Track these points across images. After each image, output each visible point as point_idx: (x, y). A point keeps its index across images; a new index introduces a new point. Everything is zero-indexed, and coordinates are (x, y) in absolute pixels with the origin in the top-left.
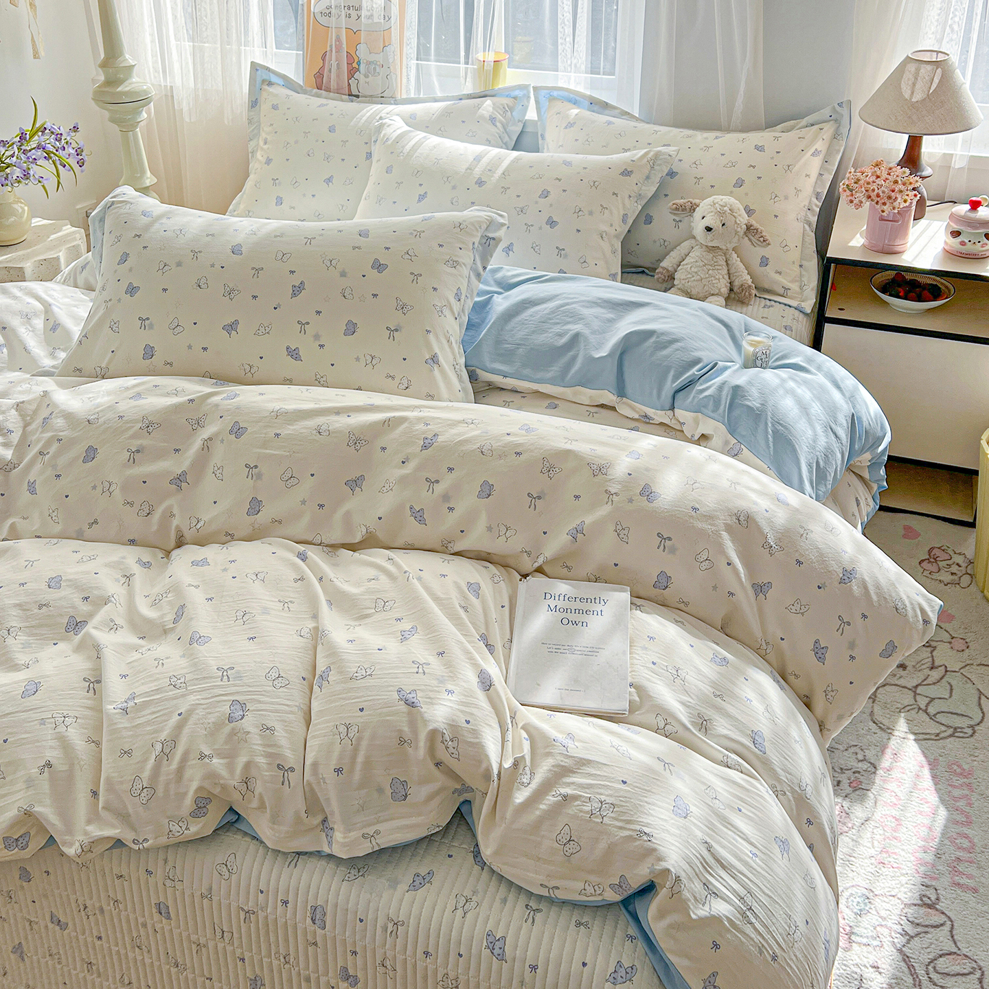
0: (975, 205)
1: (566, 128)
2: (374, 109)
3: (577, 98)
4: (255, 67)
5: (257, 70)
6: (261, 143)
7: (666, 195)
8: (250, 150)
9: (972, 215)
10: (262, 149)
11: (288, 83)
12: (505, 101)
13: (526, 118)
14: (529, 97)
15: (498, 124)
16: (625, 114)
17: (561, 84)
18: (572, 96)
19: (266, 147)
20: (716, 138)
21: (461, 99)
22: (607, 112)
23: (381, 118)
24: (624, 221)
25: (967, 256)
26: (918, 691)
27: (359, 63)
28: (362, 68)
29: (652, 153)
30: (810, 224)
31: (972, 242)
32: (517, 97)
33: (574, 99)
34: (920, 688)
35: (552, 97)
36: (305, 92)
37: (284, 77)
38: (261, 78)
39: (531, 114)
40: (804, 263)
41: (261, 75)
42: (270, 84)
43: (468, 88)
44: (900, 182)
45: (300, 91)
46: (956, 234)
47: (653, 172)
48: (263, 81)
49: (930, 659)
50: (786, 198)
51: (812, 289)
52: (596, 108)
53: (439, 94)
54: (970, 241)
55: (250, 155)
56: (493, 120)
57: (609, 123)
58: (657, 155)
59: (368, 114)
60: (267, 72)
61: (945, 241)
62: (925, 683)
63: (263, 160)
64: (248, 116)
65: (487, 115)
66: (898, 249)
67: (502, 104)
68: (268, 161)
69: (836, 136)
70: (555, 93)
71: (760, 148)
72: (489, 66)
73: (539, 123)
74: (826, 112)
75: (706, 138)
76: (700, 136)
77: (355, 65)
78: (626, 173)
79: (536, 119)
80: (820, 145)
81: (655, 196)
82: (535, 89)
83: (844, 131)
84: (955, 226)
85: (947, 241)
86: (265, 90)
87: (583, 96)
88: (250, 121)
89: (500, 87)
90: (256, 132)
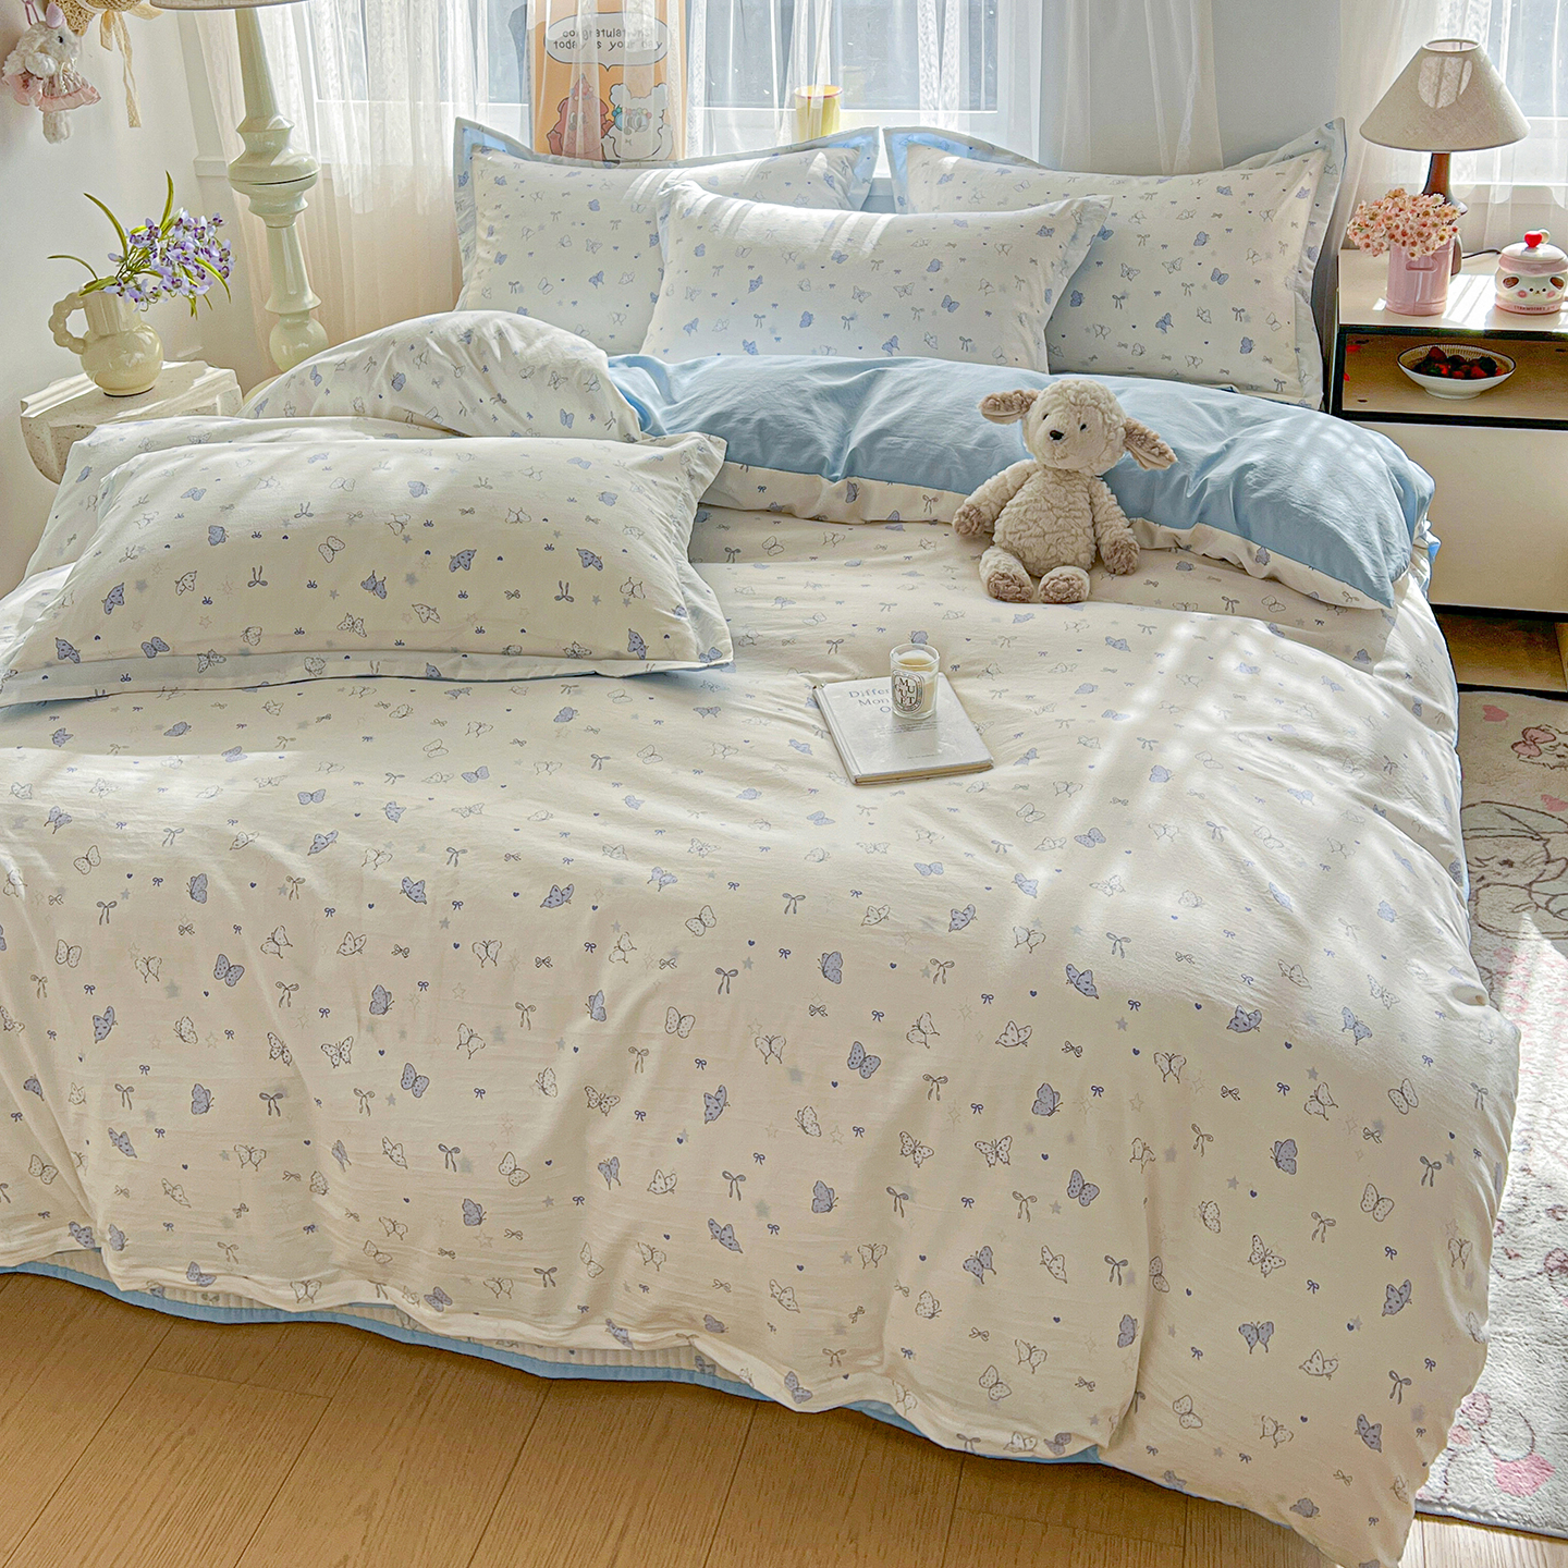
0: (1533, 241)
1: (940, 182)
2: (653, 176)
3: (949, 142)
4: (461, 126)
5: (464, 130)
6: (483, 235)
7: (1099, 263)
8: (461, 248)
9: (1530, 254)
10: (486, 243)
11: (512, 148)
12: (845, 153)
13: (874, 176)
14: (876, 146)
15: (836, 185)
16: (1019, 160)
17: (923, 123)
18: (941, 139)
19: (492, 239)
20: (1160, 182)
21: (776, 155)
22: (994, 158)
23: (666, 185)
24: (1047, 299)
25: (1528, 312)
26: (1534, 889)
27: (617, 113)
28: (622, 120)
29: (1076, 205)
30: (1303, 293)
31: (1535, 291)
32: (859, 146)
33: (946, 143)
34: (1534, 885)
35: (908, 142)
36: (537, 159)
37: (506, 139)
38: (472, 141)
39: (882, 170)
40: (1300, 345)
41: (471, 137)
42: (485, 150)
43: (785, 138)
44: (1432, 213)
45: (529, 157)
46: (1512, 282)
47: (1080, 230)
48: (474, 147)
49: (1545, 853)
50: (1269, 256)
51: (1317, 380)
52: (978, 154)
53: (741, 150)
54: (1531, 290)
55: (463, 255)
56: (829, 179)
57: (1003, 172)
58: (1084, 205)
59: (647, 182)
60: (480, 132)
61: (1497, 295)
62: (1541, 879)
63: (491, 257)
64: (456, 198)
65: (820, 174)
66: (1434, 308)
67: (840, 158)
68: (500, 259)
69: (1327, 169)
70: (916, 138)
71: (1222, 191)
72: (816, 105)
73: (894, 182)
74: (1309, 138)
75: (1147, 183)
76: (1135, 181)
77: (609, 116)
78: (1046, 232)
79: (890, 176)
80: (1306, 182)
81: (1084, 266)
82: (886, 131)
83: (1338, 160)
84: (1508, 271)
85: (1499, 293)
86: (478, 158)
87: (959, 138)
88: (459, 206)
89: (833, 133)
90: (469, 220)
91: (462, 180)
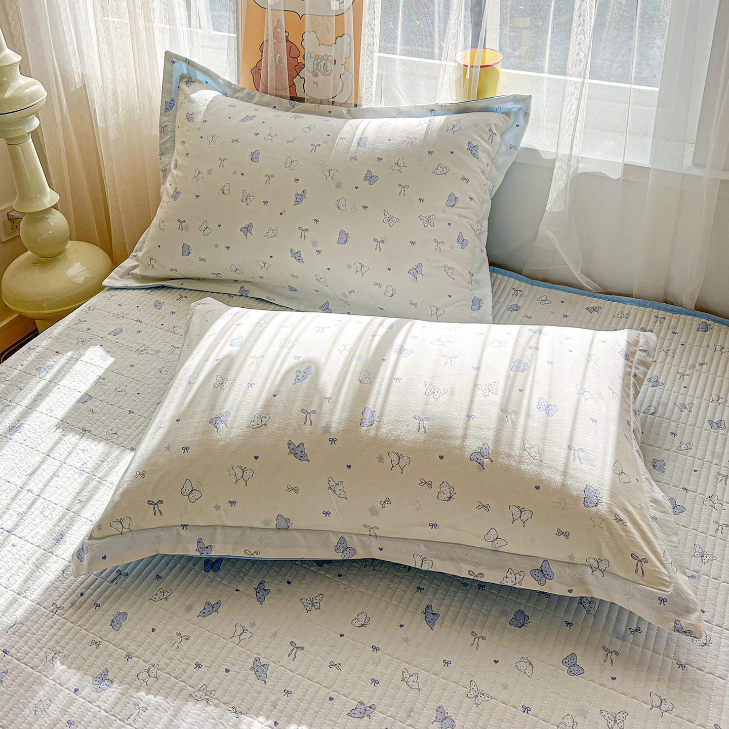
4: (171, 59)
5: (173, 62)
6: (173, 165)
10: (172, 173)
12: (494, 119)
19: (175, 172)
27: (305, 57)
28: (309, 64)
32: (510, 112)
37: (208, 73)
38: (179, 73)
41: (179, 68)
48: (182, 77)
68: (176, 194)
77: (300, 59)
90: (169, 144)
91: (169, 106)
